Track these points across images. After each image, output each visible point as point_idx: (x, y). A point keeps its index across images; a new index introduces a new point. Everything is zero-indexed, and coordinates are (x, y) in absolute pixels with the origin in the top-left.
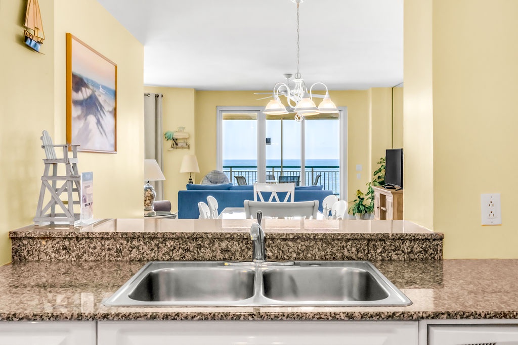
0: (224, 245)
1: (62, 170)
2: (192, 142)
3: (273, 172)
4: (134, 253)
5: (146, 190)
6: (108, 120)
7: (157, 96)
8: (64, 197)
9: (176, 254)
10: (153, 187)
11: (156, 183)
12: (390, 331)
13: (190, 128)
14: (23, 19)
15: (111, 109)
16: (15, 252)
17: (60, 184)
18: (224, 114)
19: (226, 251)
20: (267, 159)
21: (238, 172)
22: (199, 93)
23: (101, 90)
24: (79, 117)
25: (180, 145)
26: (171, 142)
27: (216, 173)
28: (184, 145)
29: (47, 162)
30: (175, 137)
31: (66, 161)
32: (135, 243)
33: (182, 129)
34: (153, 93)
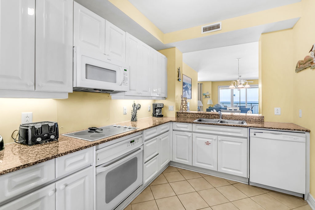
0: (214, 116)
1: (184, 102)
2: (211, 96)
3: (237, 105)
4: (197, 117)
5: (198, 108)
6: (190, 91)
7: (201, 84)
8: (185, 107)
9: (205, 117)
10: (200, 107)
11: (201, 106)
12: (242, 129)
13: (210, 92)
14: (178, 76)
15: (190, 89)
16: (177, 115)
17: (184, 104)
18: (220, 88)
19: (215, 117)
20: (234, 101)
21: (225, 105)
22: (213, 82)
23: (188, 85)
24: (184, 91)
25: (207, 97)
26: (205, 96)
27: (218, 105)
28: (208, 97)
29: (182, 100)
30: (206, 95)
31: (185, 100)
32: (197, 115)
33: (208, 92)
34: (200, 83)
